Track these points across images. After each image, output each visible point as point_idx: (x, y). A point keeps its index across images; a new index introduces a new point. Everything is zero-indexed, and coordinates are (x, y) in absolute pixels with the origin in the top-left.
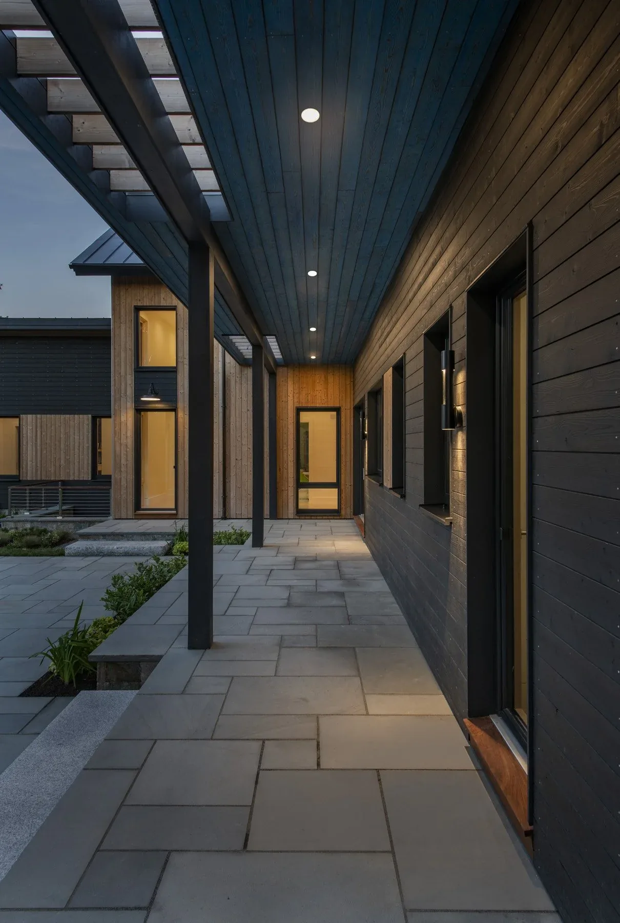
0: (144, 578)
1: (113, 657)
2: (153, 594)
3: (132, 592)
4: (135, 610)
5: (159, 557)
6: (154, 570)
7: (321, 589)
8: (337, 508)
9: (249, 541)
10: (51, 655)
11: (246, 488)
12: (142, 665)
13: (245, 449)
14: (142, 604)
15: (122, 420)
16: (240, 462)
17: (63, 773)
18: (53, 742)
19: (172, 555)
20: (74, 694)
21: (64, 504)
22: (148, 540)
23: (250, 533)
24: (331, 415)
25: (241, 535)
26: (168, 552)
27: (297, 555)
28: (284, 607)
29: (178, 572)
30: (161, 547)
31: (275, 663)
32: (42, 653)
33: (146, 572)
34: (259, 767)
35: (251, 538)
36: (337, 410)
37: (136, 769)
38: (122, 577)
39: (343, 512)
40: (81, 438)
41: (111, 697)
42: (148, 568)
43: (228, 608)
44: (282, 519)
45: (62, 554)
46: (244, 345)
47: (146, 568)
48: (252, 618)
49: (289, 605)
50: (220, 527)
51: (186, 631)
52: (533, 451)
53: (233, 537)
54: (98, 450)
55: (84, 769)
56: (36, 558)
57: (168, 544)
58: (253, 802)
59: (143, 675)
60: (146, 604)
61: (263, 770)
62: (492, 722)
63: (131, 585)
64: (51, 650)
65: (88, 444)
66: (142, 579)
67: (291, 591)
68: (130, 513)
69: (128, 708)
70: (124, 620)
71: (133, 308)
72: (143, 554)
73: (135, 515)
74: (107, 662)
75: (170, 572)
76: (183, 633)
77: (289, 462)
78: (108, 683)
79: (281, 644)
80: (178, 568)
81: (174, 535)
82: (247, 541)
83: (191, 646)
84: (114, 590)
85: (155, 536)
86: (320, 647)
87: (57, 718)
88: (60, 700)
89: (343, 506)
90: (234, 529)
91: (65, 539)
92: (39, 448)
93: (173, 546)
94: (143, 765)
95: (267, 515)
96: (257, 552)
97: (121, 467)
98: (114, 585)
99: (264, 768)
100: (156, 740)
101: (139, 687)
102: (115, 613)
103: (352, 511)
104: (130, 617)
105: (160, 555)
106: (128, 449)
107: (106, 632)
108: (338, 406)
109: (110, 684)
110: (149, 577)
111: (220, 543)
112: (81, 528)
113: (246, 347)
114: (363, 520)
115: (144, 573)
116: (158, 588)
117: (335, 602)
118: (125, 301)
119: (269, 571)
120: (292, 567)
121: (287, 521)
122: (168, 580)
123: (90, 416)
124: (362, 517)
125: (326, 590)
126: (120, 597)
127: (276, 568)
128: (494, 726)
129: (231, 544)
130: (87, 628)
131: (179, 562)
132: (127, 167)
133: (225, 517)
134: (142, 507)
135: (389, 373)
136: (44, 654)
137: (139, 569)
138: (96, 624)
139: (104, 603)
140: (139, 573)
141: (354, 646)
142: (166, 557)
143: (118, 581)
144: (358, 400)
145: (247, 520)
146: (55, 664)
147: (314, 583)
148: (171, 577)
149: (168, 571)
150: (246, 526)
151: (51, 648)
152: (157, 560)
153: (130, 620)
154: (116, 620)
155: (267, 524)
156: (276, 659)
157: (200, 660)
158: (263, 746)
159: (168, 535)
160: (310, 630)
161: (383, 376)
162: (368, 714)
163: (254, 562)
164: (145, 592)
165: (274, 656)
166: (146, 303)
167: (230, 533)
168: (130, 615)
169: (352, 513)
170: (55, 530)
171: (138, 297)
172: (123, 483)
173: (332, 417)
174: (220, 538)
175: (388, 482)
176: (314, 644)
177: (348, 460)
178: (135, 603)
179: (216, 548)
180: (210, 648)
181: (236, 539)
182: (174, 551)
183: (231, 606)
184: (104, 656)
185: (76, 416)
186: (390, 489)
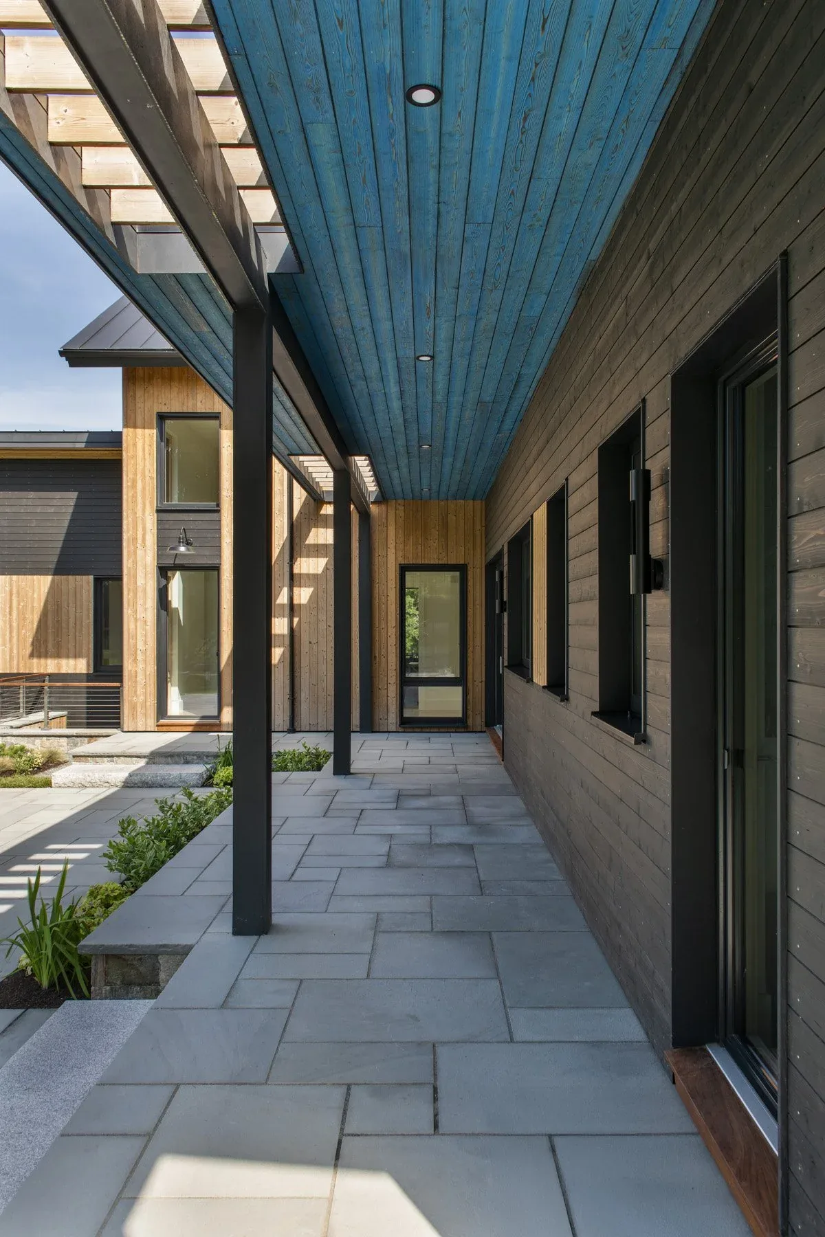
0: (170, 822)
1: (115, 947)
2: (182, 846)
3: (149, 844)
4: (154, 872)
5: (191, 790)
6: (183, 810)
7: (437, 841)
8: (460, 716)
9: (329, 766)
10: (22, 942)
11: (324, 684)
12: (162, 960)
13: (322, 626)
14: (163, 863)
15: (139, 583)
16: (315, 647)
17: (30, 1138)
18: (17, 1085)
19: (211, 785)
20: (56, 1004)
21: (52, 709)
22: (177, 763)
23: (331, 753)
24: (453, 577)
25: (318, 755)
26: (207, 782)
27: (400, 787)
28: (383, 867)
29: (220, 812)
30: (197, 774)
31: (367, 957)
32: (7, 939)
33: (171, 814)
34: (342, 1129)
35: (331, 762)
36: (462, 569)
37: (144, 1135)
38: (134, 823)
39: (470, 721)
40: (78, 611)
41: (112, 1010)
42: (174, 807)
43: (296, 869)
44: (379, 732)
45: (47, 784)
46: (321, 472)
47: (171, 807)
48: (332, 885)
49: (389, 865)
50: (283, 743)
51: (230, 907)
52: (790, 626)
53: (305, 760)
54: (104, 629)
55: (62, 1135)
56: (7, 790)
57: (208, 770)
58: (332, 1192)
59: (162, 976)
60: (169, 863)
61: (349, 1135)
62: (710, 1056)
63: (150, 833)
64: (21, 935)
65: (89, 619)
66: (166, 823)
67: (393, 842)
68: (151, 723)
69: (136, 1030)
70: (136, 888)
71: (155, 416)
72: (170, 785)
73: (158, 726)
74: (107, 956)
75: (208, 814)
76: (225, 909)
77: (389, 647)
78: (108, 988)
79: (377, 926)
80: (221, 807)
81: (216, 756)
82: (325, 765)
83: (239, 930)
84: (122, 841)
85: (188, 757)
86: (438, 932)
87: (27, 1045)
88: (34, 1014)
89: (470, 713)
90: (305, 747)
91: (52, 762)
92: (15, 625)
93: (214, 773)
94: (155, 1129)
95: (356, 726)
96: (341, 782)
97: (136, 653)
98: (122, 833)
99: (348, 1132)
100: (178, 1086)
101: (156, 994)
102: (124, 876)
103: (484, 720)
104: (145, 884)
105: (193, 786)
106: (147, 627)
107: (108, 906)
108: (462, 562)
109: (111, 989)
110: (176, 820)
111: (284, 769)
112: (76, 745)
113: (324, 475)
114: (500, 734)
115: (169, 814)
116: (190, 838)
117: (459, 859)
118: (143, 405)
119: (360, 811)
120: (394, 805)
121: (387, 734)
122: (206, 826)
123: (91, 578)
124: (498, 728)
125: (446, 841)
126: (130, 852)
127: (369, 808)
128: (714, 1062)
129: (301, 770)
130: (76, 900)
131: (223, 798)
132: (136, 183)
133: (293, 730)
134: (169, 714)
135: (543, 510)
136: (11, 941)
137: (162, 809)
138: (93, 894)
139: (106, 860)
140: (162, 814)
141: (490, 930)
142: (202, 789)
143: (129, 826)
144: (493, 553)
145: (326, 734)
146: (29, 956)
147: (425, 830)
148: (209, 821)
149: (205, 812)
150: (325, 744)
151: (22, 931)
152: (189, 795)
153: (145, 888)
154: (125, 888)
155: (356, 740)
156: (369, 950)
157: (251, 952)
158: (348, 1094)
159: (207, 756)
160: (421, 904)
161: (532, 516)
162: (512, 1041)
163: (337, 799)
164: (169, 844)
165: (367, 947)
166: (175, 407)
167: (300, 754)
168: (146, 879)
169: (483, 724)
170: (38, 749)
171: (164, 400)
172: (140, 678)
173: (453, 580)
174: (284, 761)
175: (540, 676)
176: (428, 928)
177: (478, 643)
178: (154, 861)
179: (277, 777)
180: (266, 934)
181: (310, 762)
182: (216, 779)
183: (300, 866)
184: (103, 945)
185: (70, 577)
186: (544, 687)
